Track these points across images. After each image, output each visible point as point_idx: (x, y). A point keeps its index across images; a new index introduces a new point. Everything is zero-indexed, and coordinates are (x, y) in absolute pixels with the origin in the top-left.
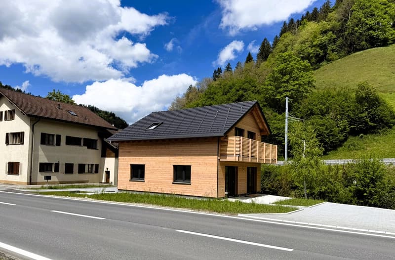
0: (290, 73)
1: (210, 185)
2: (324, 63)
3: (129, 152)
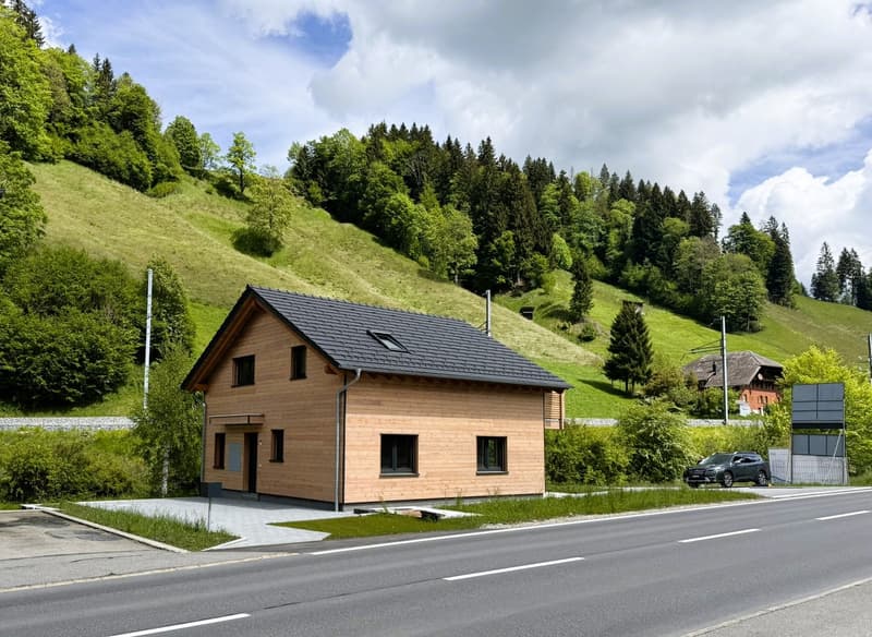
1: (536, 472)
3: (378, 403)
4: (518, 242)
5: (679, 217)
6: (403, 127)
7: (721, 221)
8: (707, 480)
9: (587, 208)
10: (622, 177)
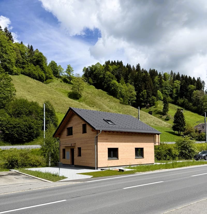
1: (152, 157)
3: (107, 139)
4: (148, 93)
5: (193, 84)
6: (115, 61)
7: (205, 85)
8: (201, 158)
9: (167, 83)
10: (177, 74)
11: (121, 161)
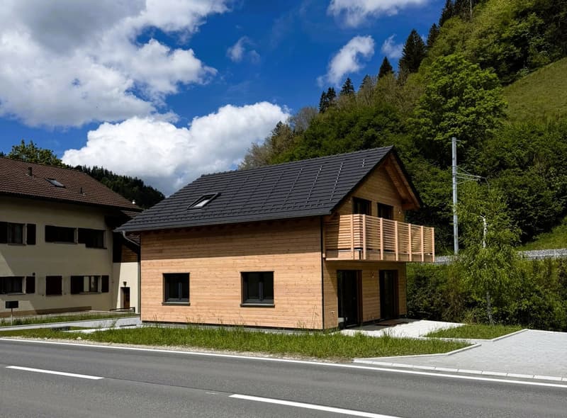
0: (460, 93)
1: (310, 307)
2: (524, 71)
3: (161, 251)
11: (196, 311)
